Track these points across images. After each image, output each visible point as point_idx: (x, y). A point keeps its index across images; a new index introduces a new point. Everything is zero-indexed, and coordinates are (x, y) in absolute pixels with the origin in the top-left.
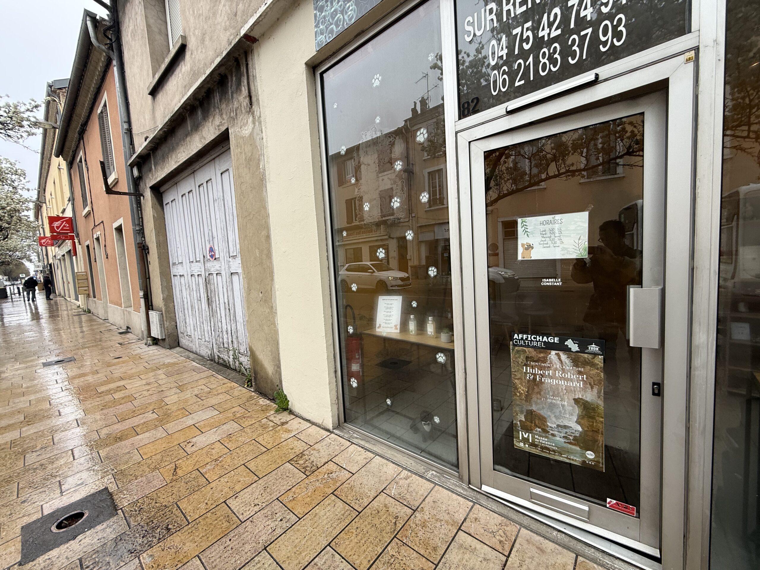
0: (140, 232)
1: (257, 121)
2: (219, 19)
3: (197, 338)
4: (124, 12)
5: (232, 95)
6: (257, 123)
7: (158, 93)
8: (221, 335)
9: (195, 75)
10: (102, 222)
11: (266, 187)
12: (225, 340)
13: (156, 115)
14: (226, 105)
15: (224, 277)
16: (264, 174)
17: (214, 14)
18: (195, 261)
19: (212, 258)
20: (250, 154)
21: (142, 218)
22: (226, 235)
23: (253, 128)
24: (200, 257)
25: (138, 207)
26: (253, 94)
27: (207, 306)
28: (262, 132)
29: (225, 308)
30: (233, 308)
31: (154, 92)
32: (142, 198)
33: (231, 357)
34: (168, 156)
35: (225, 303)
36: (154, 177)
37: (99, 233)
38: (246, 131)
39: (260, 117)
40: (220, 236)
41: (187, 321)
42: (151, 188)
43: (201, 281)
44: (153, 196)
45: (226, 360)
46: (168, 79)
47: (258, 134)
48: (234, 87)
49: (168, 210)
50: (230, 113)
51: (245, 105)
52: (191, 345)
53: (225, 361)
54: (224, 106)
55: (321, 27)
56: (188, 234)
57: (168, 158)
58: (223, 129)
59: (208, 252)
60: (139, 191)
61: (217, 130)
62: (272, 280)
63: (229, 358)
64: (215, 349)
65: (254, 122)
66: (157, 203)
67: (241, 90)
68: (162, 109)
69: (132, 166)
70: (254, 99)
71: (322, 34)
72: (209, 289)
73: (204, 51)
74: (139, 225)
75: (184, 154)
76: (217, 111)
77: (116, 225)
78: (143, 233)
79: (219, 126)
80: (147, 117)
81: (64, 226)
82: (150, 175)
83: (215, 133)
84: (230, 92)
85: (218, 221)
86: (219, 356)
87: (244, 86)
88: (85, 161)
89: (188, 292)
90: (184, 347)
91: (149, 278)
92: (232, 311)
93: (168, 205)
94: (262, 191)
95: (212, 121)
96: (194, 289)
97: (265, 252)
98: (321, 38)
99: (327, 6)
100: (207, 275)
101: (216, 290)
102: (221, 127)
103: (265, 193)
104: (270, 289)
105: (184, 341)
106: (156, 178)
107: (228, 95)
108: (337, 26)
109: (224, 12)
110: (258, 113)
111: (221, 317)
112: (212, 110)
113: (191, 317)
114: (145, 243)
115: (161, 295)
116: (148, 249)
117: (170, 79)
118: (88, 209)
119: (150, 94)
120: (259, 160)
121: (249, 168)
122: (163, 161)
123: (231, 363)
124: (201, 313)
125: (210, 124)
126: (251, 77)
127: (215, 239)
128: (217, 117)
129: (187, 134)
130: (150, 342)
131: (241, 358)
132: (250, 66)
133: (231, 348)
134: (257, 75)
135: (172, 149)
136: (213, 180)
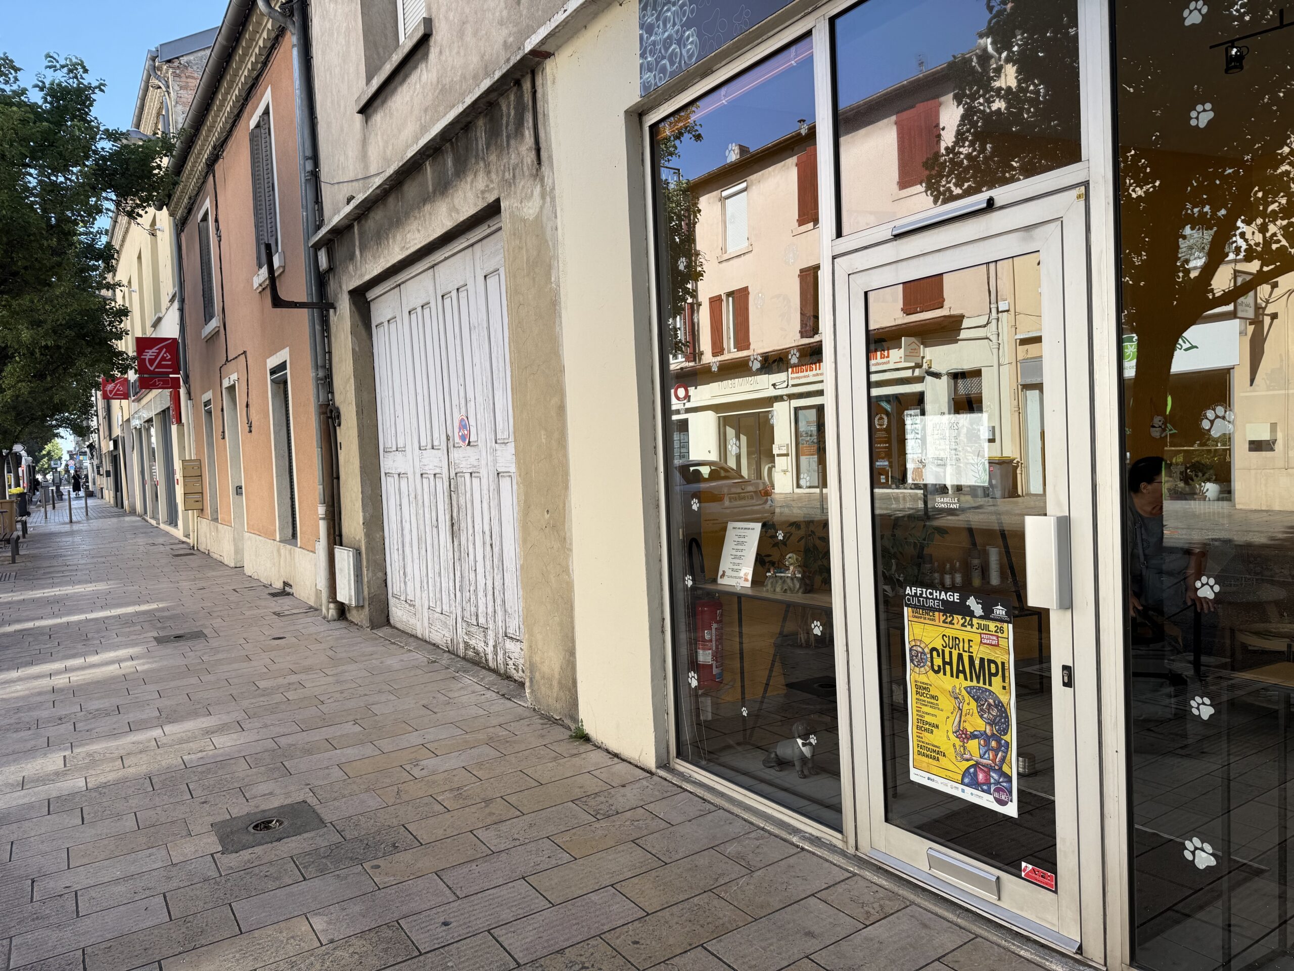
0: (326, 381)
1: (548, 195)
3: (426, 606)
5: (508, 142)
6: (548, 199)
7: (375, 111)
8: (473, 598)
9: (444, 91)
10: (245, 352)
11: (560, 317)
12: (482, 609)
13: (370, 153)
14: (498, 157)
15: (484, 481)
16: (556, 294)
18: (429, 446)
19: (464, 441)
20: (535, 253)
21: (330, 353)
22: (491, 397)
23: (542, 208)
24: (439, 439)
25: (323, 331)
26: (543, 145)
27: (449, 540)
28: (556, 217)
29: (484, 543)
30: (498, 543)
31: (366, 109)
32: (331, 311)
33: (491, 643)
34: (388, 235)
35: (484, 533)
36: (358, 272)
37: (234, 377)
38: (530, 209)
39: (554, 188)
40: (480, 399)
41: (409, 570)
42: (351, 293)
43: (442, 486)
44: (353, 308)
45: (481, 650)
46: (395, 89)
47: (549, 220)
48: (512, 127)
49: (380, 339)
50: (504, 172)
51: (529, 162)
52: (413, 621)
53: (477, 653)
54: (493, 158)
55: (649, 59)
56: (419, 390)
57: (387, 239)
58: (491, 198)
59: (456, 430)
60: (327, 298)
61: (480, 199)
62: (566, 487)
63: (486, 644)
64: (459, 630)
65: (543, 196)
66: (360, 324)
67: (523, 135)
68: (381, 144)
69: (317, 247)
70: (544, 154)
71: (650, 70)
72: (454, 503)
73: (462, 53)
74: (324, 367)
75: (417, 235)
76: (482, 164)
77: (273, 362)
78: (332, 385)
79: (483, 192)
80: (350, 154)
81: (163, 359)
82: (351, 268)
83: (475, 205)
84: (505, 134)
85: (477, 369)
86: (465, 643)
87: (528, 128)
88: (217, 221)
89: (413, 511)
90: (398, 625)
91: (338, 478)
92: (496, 549)
93: (381, 329)
94: (554, 323)
95: (472, 182)
96: (427, 503)
97: (556, 435)
98: (648, 75)
99: (658, 27)
100: (453, 475)
101: (469, 506)
102: (487, 195)
103: (558, 329)
104: (561, 506)
105: (399, 614)
106: (362, 276)
107: (502, 141)
110: (550, 181)
111: (476, 562)
112: (473, 161)
113: (416, 561)
114: (334, 404)
115: (361, 514)
116: (339, 417)
117: (400, 90)
118: (214, 323)
119: (361, 112)
120: (550, 267)
121: (534, 279)
122: (378, 245)
123: (490, 657)
124: (437, 553)
125: (469, 186)
126: (540, 117)
127: (471, 405)
128: (481, 175)
129: (426, 199)
130: (332, 612)
131: (509, 645)
132: (539, 95)
133: (491, 626)
134: (551, 115)
135: (397, 222)
136: (470, 287)
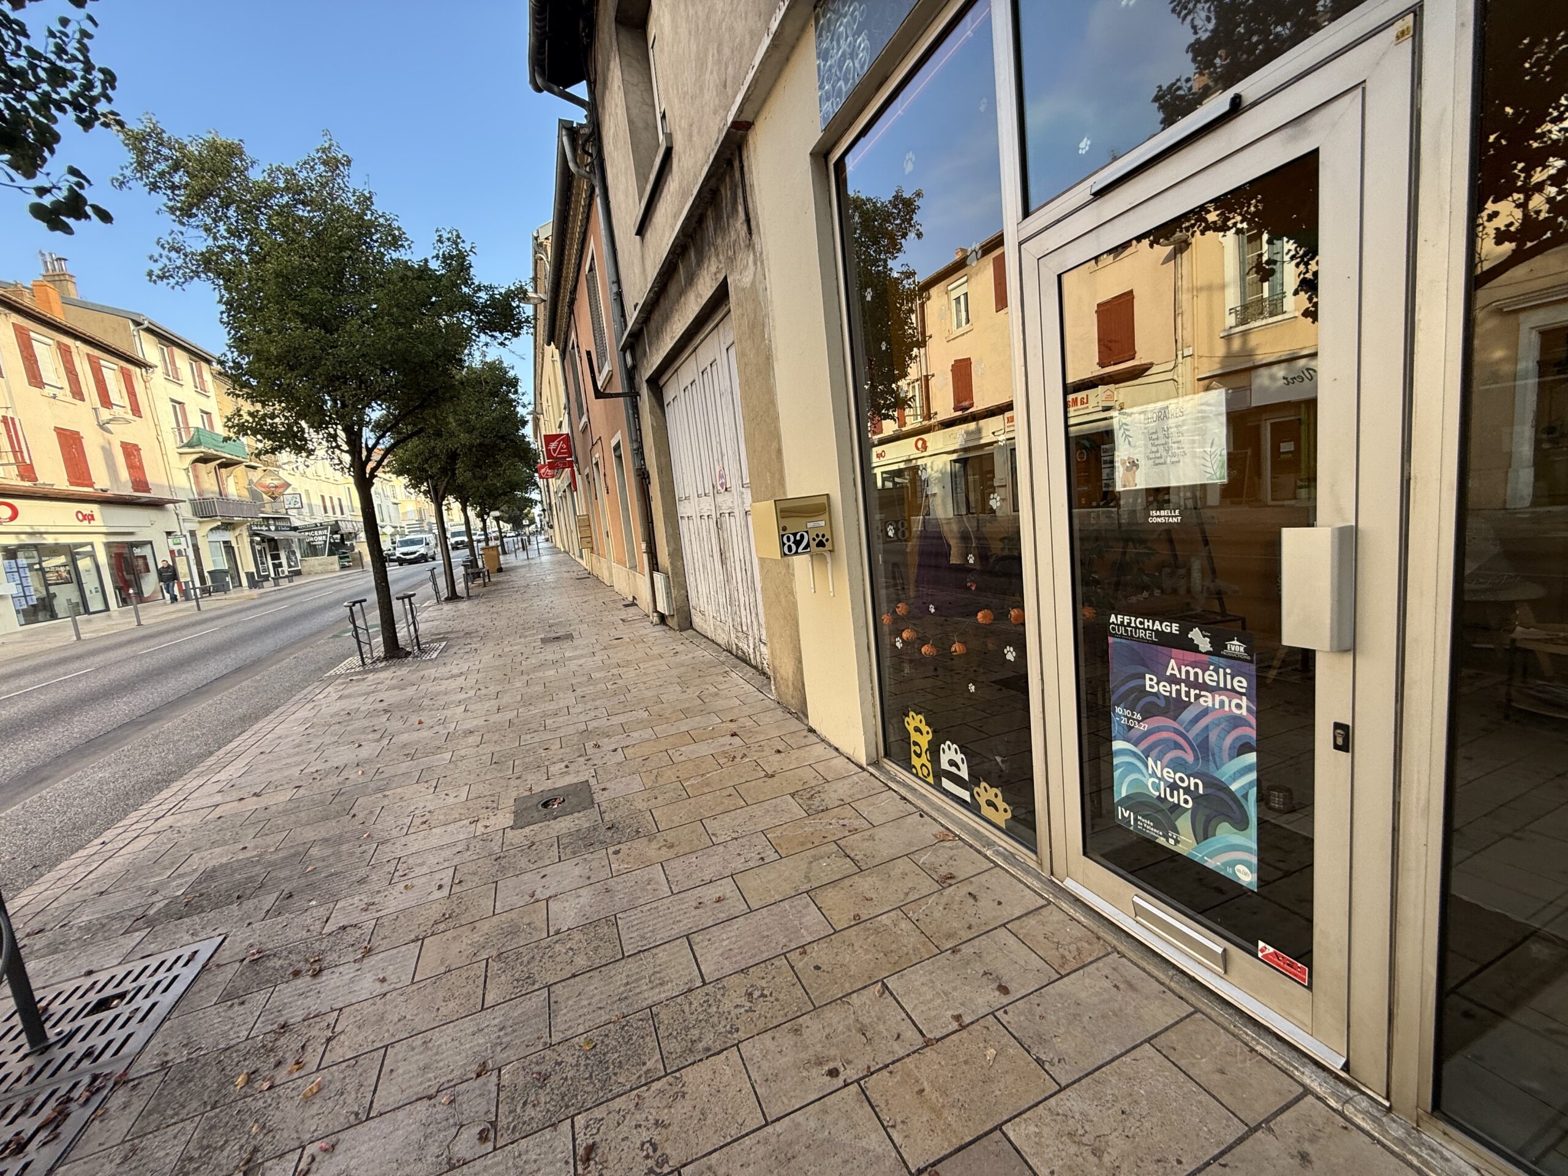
0: (639, 452)
1: (759, 260)
2: (707, 97)
3: (712, 616)
4: (603, 107)
5: (728, 222)
6: (759, 264)
7: (646, 230)
8: (738, 611)
9: (684, 195)
10: (601, 438)
11: (774, 370)
12: (744, 620)
13: (647, 266)
14: (723, 238)
15: (738, 519)
16: (770, 349)
17: (701, 89)
18: (703, 494)
19: (723, 488)
20: (753, 316)
21: (640, 429)
22: (737, 450)
23: (755, 273)
24: (709, 489)
25: (634, 414)
26: (752, 215)
27: (721, 567)
28: (765, 278)
29: (741, 569)
30: (750, 569)
31: (641, 231)
32: (638, 398)
33: (752, 646)
34: (663, 329)
35: (740, 561)
36: (650, 365)
37: (597, 455)
38: (747, 278)
39: (761, 253)
40: (730, 452)
41: (700, 589)
42: (647, 381)
43: (713, 525)
44: (651, 393)
45: (746, 651)
46: (655, 205)
47: (760, 282)
48: (729, 206)
49: (669, 413)
50: (728, 250)
51: (744, 235)
52: (705, 626)
53: (744, 653)
54: (719, 240)
55: (827, 87)
56: (694, 452)
57: (663, 333)
58: (721, 278)
59: (718, 480)
60: (634, 389)
61: (715, 281)
63: (749, 646)
64: (732, 635)
65: (755, 264)
66: (656, 405)
67: (737, 211)
68: (652, 256)
69: (624, 350)
70: (753, 223)
71: (828, 99)
72: (721, 538)
73: (692, 151)
74: (636, 441)
75: (679, 325)
76: (713, 249)
77: (613, 443)
78: (642, 453)
79: (715, 274)
80: (637, 271)
81: (562, 448)
82: (645, 362)
83: (711, 286)
84: (725, 215)
85: (727, 427)
86: (736, 644)
87: (740, 204)
88: (578, 345)
89: (698, 545)
90: (698, 629)
91: (652, 522)
92: (749, 573)
93: (669, 406)
94: (770, 375)
95: (708, 267)
96: (705, 539)
97: (777, 476)
98: (827, 106)
99: (833, 48)
100: (718, 516)
101: (730, 539)
102: (718, 276)
103: (772, 380)
105: (697, 620)
106: (652, 366)
107: (724, 222)
108: (846, 82)
109: (712, 84)
110: (759, 246)
111: (737, 583)
112: (707, 248)
113: (703, 582)
114: (645, 468)
115: (668, 547)
116: (648, 477)
117: (658, 206)
118: (584, 419)
119: (637, 234)
120: (763, 325)
121: (753, 340)
122: (658, 339)
123: (752, 657)
124: (714, 577)
125: (706, 273)
126: (748, 188)
127: (725, 458)
128: (713, 259)
129: (682, 293)
130: (656, 619)
131: (763, 649)
132: (746, 169)
133: (750, 632)
134: (755, 183)
135: (666, 318)
136: (718, 361)
